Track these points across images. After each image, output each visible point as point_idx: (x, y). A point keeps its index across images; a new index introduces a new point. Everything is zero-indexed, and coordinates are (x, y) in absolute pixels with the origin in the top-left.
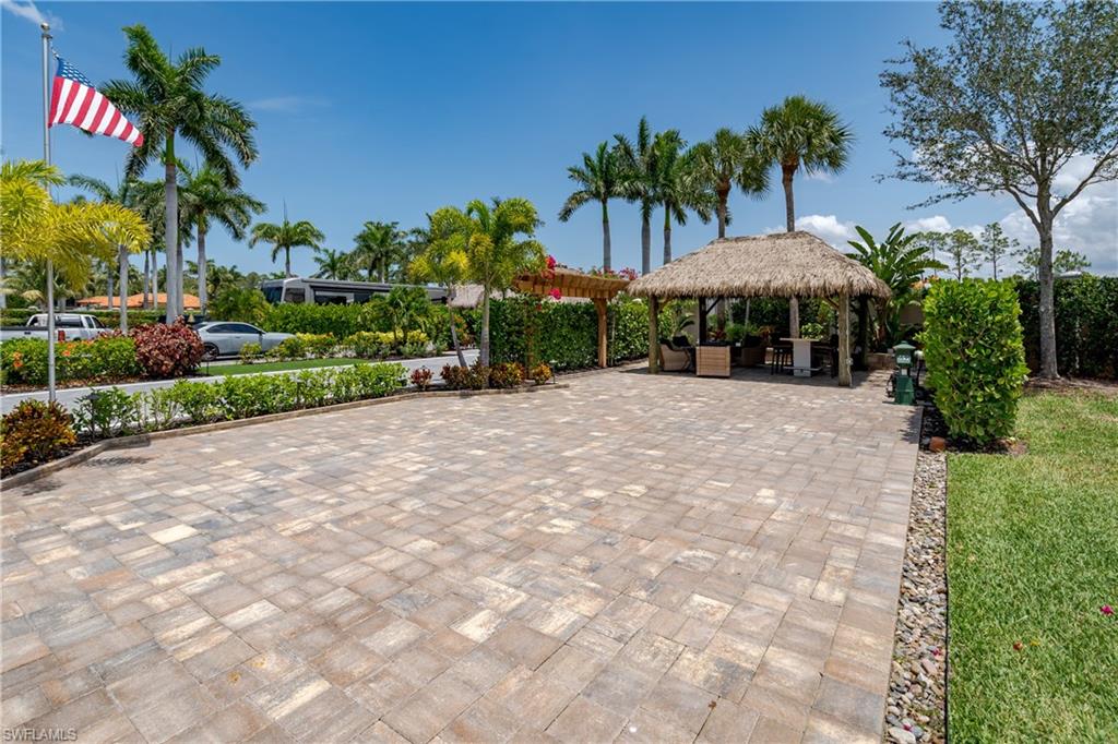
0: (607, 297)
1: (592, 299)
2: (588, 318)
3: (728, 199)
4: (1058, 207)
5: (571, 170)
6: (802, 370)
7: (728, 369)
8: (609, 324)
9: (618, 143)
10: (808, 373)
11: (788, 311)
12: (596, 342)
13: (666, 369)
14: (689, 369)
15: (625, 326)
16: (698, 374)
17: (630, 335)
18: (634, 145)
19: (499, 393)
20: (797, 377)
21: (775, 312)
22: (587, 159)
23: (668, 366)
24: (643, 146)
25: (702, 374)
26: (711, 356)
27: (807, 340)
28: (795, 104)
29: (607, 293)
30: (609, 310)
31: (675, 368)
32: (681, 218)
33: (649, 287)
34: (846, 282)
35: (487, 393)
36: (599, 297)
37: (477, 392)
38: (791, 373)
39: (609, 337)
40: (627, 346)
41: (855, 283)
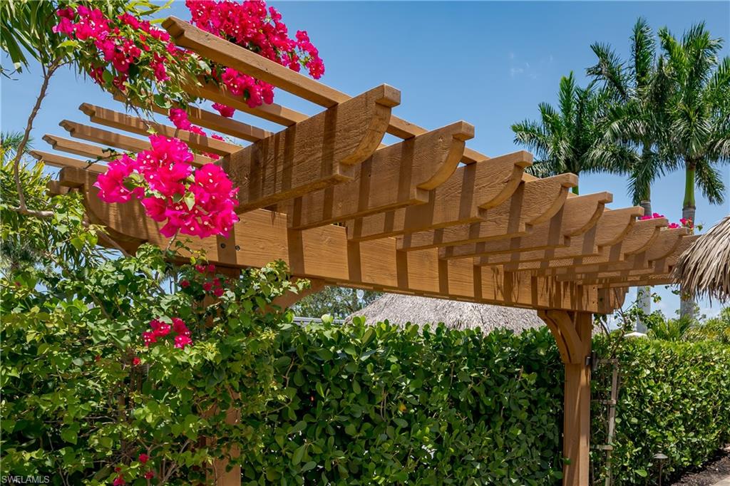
0: (593, 307)
1: (544, 313)
2: (532, 379)
8: (596, 396)
15: (640, 397)
17: (652, 422)
29: (593, 294)
30: (596, 351)
36: (566, 304)
39: (598, 436)
40: (646, 455)
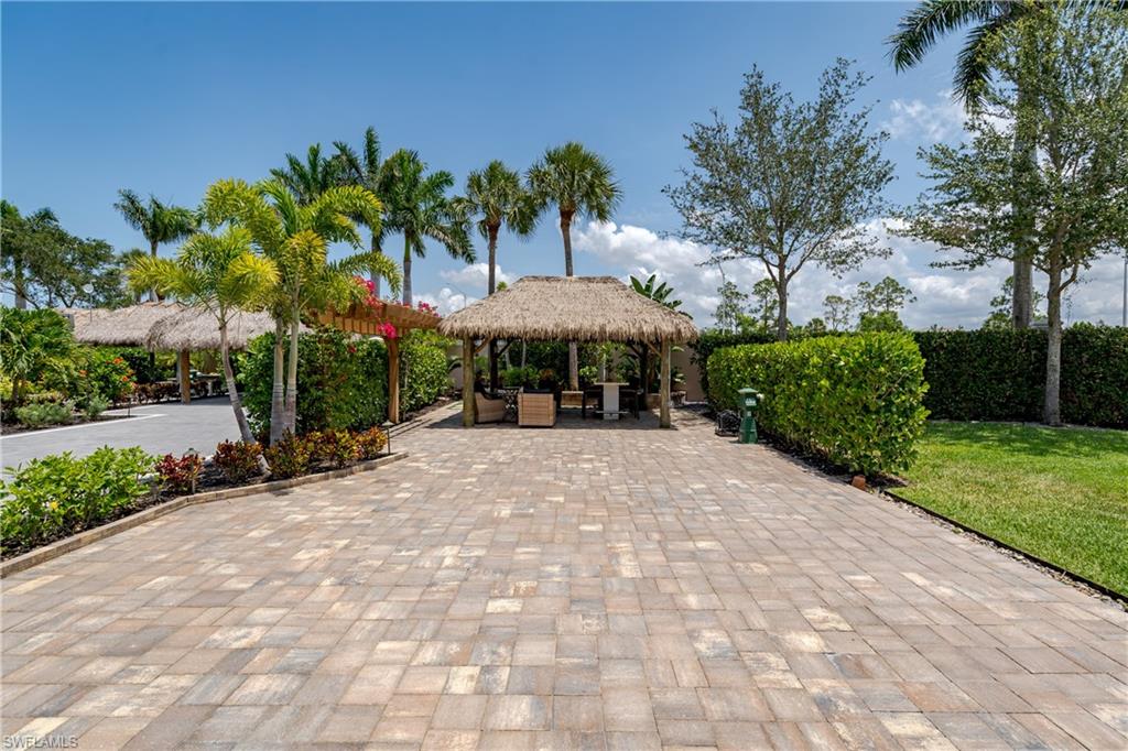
0: (401, 335)
3: (498, 235)
4: (790, 276)
5: (274, 173)
6: (611, 414)
7: (551, 418)
8: (402, 369)
9: (339, 152)
10: (616, 416)
11: (567, 354)
12: (387, 392)
13: (480, 420)
14: (509, 419)
16: (520, 424)
17: (416, 381)
18: (360, 156)
19: (327, 478)
20: (607, 421)
21: (554, 355)
22: (294, 163)
23: (482, 417)
24: (372, 162)
25: (525, 424)
26: (533, 404)
27: (615, 385)
28: (572, 151)
29: (401, 330)
30: (401, 351)
31: (489, 419)
32: (419, 249)
33: (470, 325)
34: (674, 330)
35: (310, 481)
37: (293, 481)
38: (600, 417)
39: (402, 386)
40: (413, 396)
41: (683, 330)
